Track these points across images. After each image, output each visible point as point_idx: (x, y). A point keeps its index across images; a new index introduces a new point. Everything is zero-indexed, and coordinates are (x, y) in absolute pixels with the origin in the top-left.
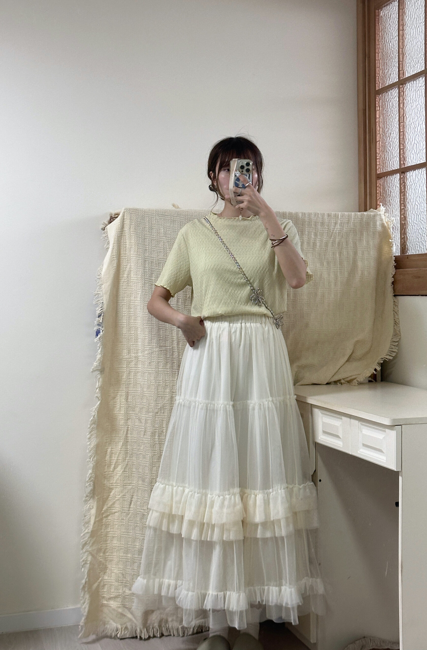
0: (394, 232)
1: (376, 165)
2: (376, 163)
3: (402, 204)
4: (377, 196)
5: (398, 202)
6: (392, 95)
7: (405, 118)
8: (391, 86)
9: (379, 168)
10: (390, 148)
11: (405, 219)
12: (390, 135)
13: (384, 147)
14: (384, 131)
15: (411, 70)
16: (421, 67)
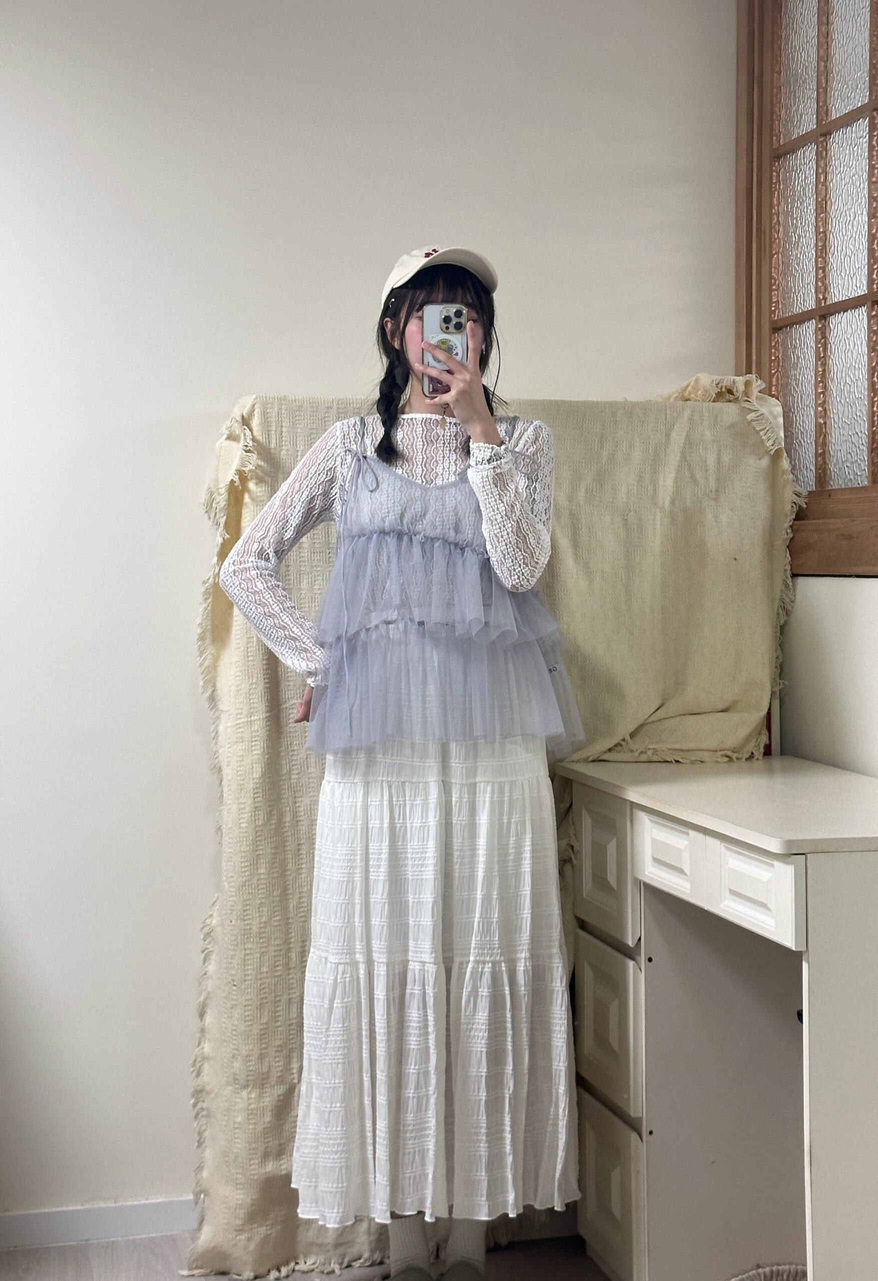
0: (804, 441)
1: (771, 302)
2: (771, 298)
3: (820, 382)
4: (770, 366)
5: (812, 377)
6: (804, 159)
7: (829, 203)
8: (804, 141)
9: (775, 310)
10: (799, 266)
11: (826, 413)
12: (799, 238)
13: (787, 265)
14: (786, 233)
15: (843, 106)
16: (861, 98)
